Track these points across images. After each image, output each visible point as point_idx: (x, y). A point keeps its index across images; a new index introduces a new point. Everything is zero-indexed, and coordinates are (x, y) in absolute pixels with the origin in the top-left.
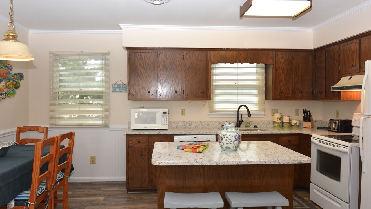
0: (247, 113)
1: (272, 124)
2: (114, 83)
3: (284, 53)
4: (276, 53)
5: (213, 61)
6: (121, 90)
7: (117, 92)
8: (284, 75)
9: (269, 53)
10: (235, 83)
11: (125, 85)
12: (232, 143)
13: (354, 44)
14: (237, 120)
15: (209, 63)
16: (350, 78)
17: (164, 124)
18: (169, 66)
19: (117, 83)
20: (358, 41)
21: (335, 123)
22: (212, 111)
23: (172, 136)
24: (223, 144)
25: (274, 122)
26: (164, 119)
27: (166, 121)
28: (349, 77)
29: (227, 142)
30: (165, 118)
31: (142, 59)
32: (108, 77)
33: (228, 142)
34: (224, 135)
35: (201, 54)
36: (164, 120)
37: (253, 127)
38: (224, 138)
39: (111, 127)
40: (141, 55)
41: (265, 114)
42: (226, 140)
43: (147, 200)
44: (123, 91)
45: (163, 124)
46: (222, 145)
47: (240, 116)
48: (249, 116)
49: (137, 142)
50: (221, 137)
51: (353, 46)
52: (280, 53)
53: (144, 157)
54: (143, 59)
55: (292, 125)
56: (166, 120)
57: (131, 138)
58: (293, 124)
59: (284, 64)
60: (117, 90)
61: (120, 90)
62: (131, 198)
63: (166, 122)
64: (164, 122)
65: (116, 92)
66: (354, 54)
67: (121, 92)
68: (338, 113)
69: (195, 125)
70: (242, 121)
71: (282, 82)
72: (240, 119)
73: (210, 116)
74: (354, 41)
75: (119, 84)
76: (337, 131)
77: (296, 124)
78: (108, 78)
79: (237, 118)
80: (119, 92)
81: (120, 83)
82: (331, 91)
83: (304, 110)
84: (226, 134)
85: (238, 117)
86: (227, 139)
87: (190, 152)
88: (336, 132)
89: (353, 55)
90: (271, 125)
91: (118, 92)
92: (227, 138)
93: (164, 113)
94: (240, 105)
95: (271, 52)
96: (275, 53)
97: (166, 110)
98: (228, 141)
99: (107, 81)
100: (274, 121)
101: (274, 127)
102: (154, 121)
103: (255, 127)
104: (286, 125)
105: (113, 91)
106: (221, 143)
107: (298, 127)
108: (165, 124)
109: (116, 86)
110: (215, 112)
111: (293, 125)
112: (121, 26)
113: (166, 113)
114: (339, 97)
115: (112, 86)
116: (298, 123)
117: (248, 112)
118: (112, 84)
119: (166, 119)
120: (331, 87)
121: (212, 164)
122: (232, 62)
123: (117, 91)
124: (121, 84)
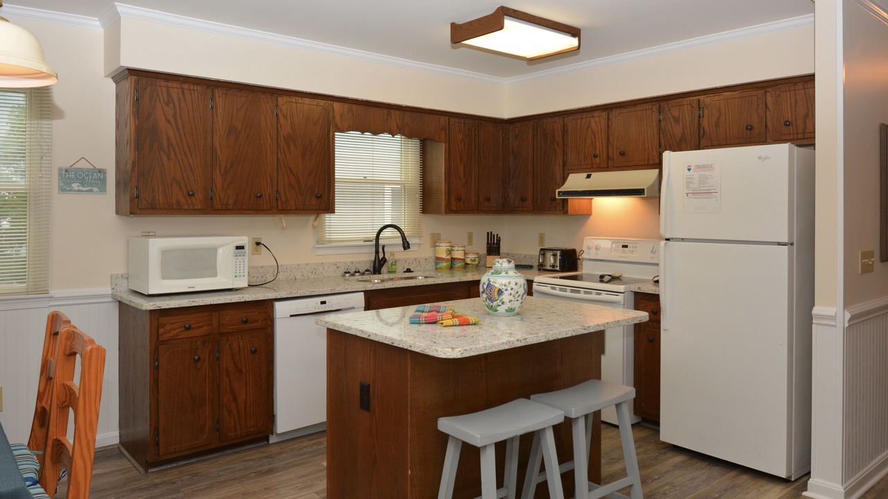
0: (401, 242)
1: (433, 263)
2: (67, 165)
3: (463, 121)
4: (451, 119)
5: (339, 125)
6: (91, 185)
7: (75, 191)
8: (463, 164)
9: (439, 118)
10: (365, 177)
11: (100, 172)
12: (519, 299)
13: (597, 119)
14: (373, 259)
15: (331, 130)
16: (589, 176)
17: (238, 274)
18: (244, 129)
19: (76, 166)
20: (604, 114)
21: (553, 255)
22: (320, 241)
23: (270, 304)
24: (503, 303)
25: (438, 259)
26: (238, 263)
27: (242, 269)
28: (585, 175)
29: (511, 297)
30: (242, 261)
31: (171, 105)
32: (48, 146)
33: (513, 299)
34: (505, 286)
35: (315, 106)
36: (238, 266)
37: (404, 272)
38: (507, 290)
39: (56, 296)
40: (169, 94)
41: (420, 244)
42: (511, 294)
43: (222, 475)
44: (95, 189)
45: (236, 276)
46: (499, 305)
47: (381, 250)
48: (405, 248)
49: (183, 329)
50: (497, 290)
51: (595, 122)
52: (456, 120)
53: (199, 366)
54: (174, 104)
55: (466, 264)
56: (242, 266)
57: (163, 320)
58: (468, 261)
59: (463, 144)
60: (75, 186)
61: (83, 186)
62: (174, 483)
63: (242, 271)
64: (238, 271)
65: (70, 190)
66: (597, 137)
67: (87, 191)
68: (542, 238)
69: (286, 274)
70: (384, 260)
71: (460, 179)
72: (381, 256)
73: (319, 252)
74: (596, 114)
75: (81, 169)
76: (558, 269)
77: (474, 260)
78: (49, 149)
79: (374, 254)
80: (82, 191)
81: (83, 165)
82: (557, 197)
83: (488, 233)
84: (510, 283)
85: (377, 252)
86: (513, 292)
87: (456, 326)
88: (558, 271)
89: (595, 138)
90: (431, 266)
91: (79, 191)
92: (512, 289)
93: (238, 248)
94: (382, 226)
95: (443, 118)
96: (449, 120)
97: (243, 240)
98: (514, 296)
99: (44, 158)
100: (438, 256)
101: (436, 269)
102: (211, 271)
103: (409, 271)
104: (460, 264)
105: (62, 190)
106: (498, 301)
107: (477, 266)
108: (240, 276)
109: (72, 175)
110: (330, 242)
111: (469, 264)
112: (119, 9)
113: (242, 248)
114: (563, 209)
115: (60, 174)
116: (477, 259)
117: (403, 240)
118: (60, 170)
119: (242, 263)
120: (557, 191)
121: (540, 341)
122: (375, 132)
123: (76, 189)
124: (88, 170)
